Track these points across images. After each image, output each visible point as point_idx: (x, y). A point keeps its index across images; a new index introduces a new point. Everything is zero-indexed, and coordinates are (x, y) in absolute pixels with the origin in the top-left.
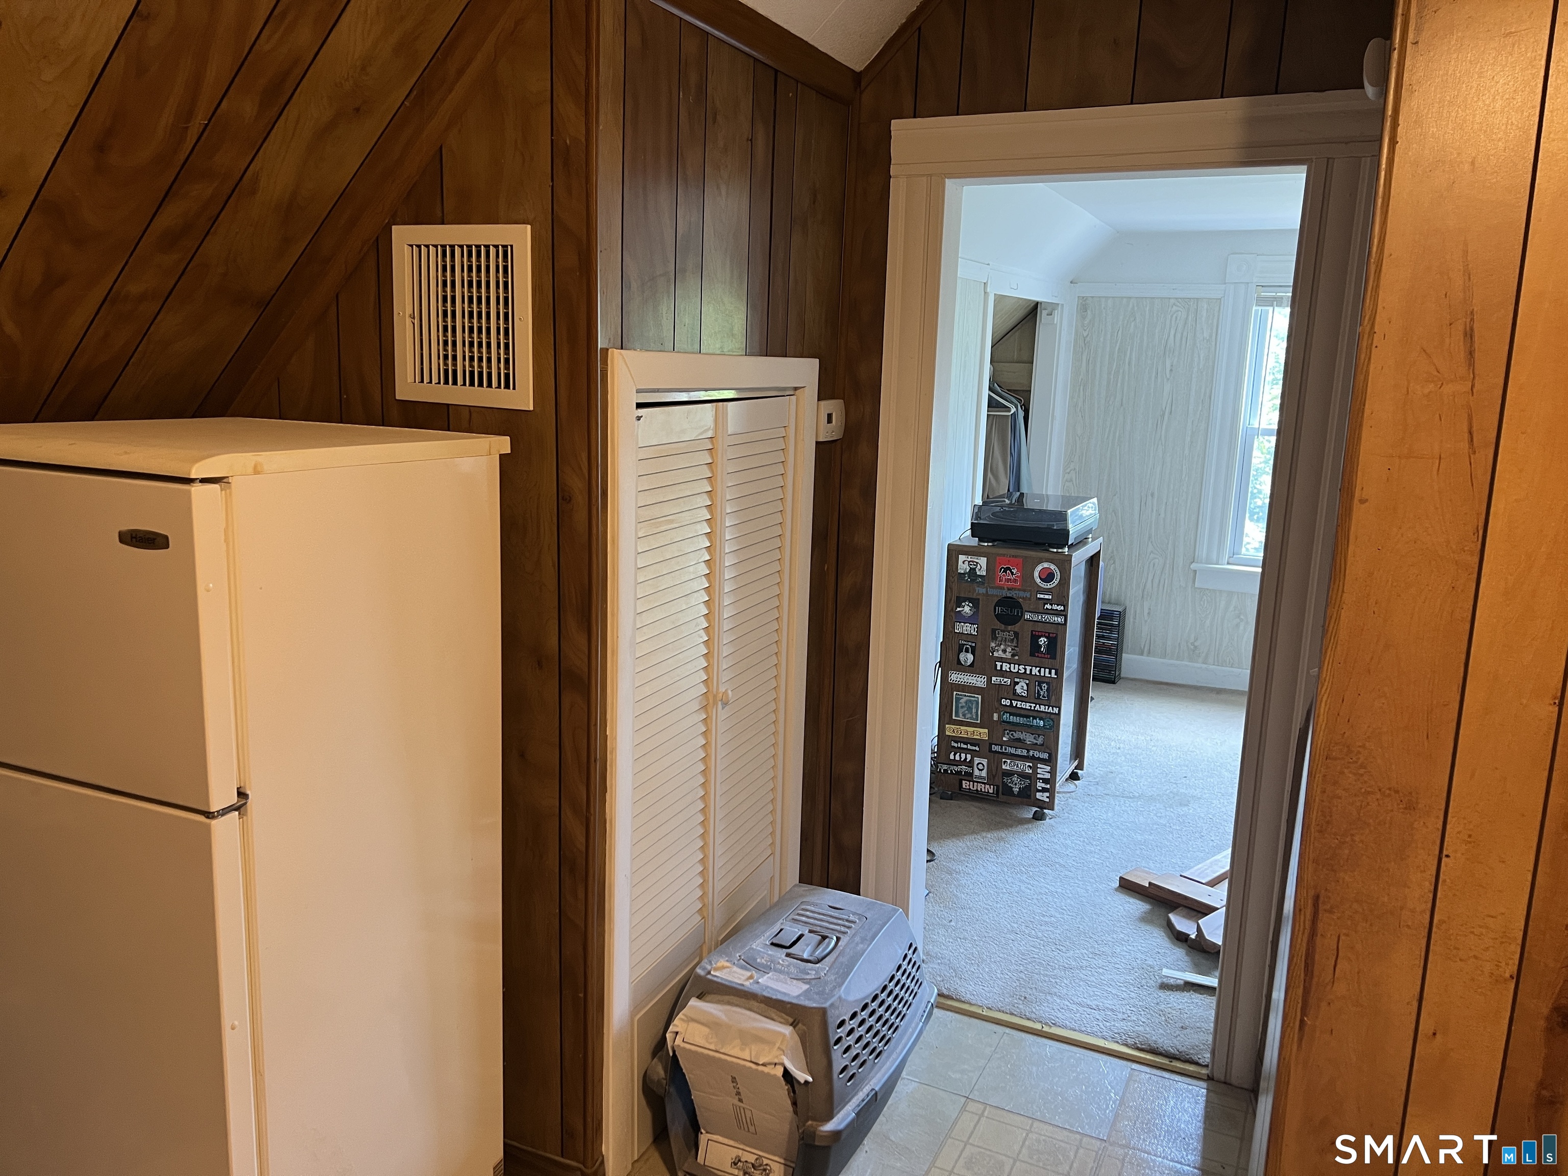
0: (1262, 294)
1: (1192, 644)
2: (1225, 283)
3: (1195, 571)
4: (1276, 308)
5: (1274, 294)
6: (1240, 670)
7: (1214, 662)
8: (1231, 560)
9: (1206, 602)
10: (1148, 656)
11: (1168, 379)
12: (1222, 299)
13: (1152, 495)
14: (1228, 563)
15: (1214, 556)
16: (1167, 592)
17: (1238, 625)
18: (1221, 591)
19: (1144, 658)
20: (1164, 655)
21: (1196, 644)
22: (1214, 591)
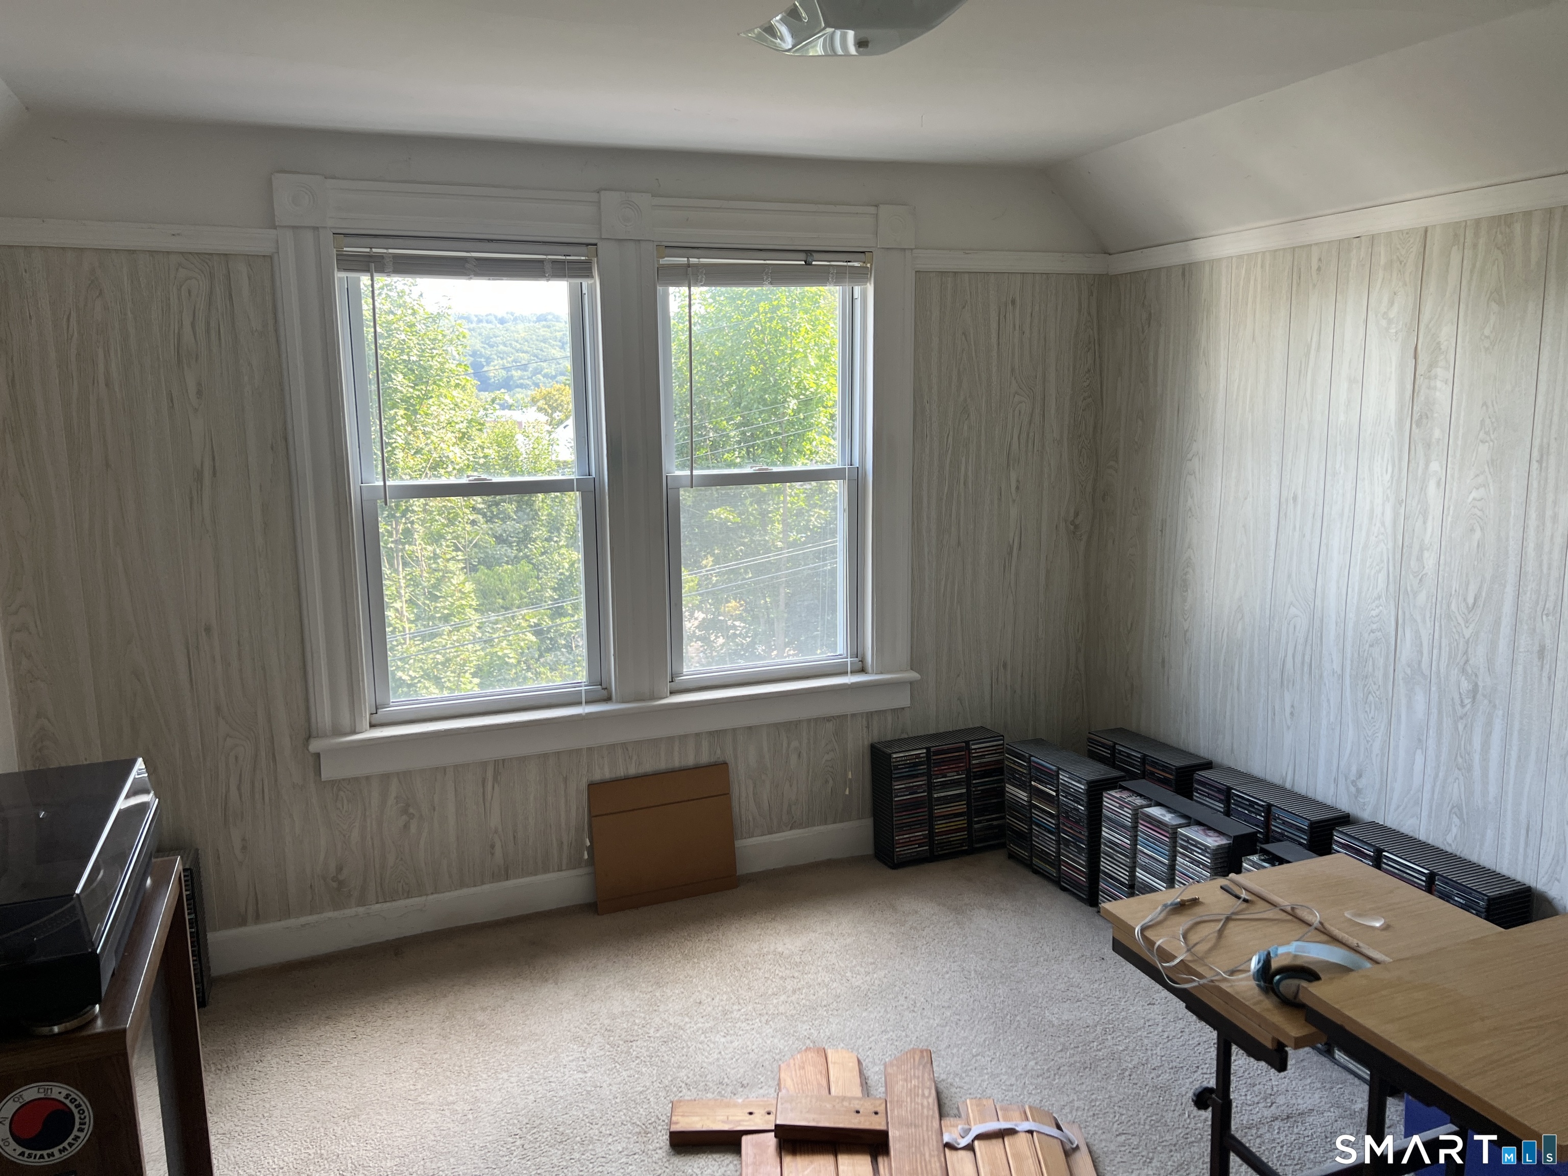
0: (345, 249)
1: (335, 879)
2: (275, 228)
3: (318, 756)
4: (375, 274)
5: (368, 250)
6: (424, 898)
7: (377, 897)
8: (377, 718)
9: (345, 801)
10: (256, 923)
11: (196, 410)
12: (276, 256)
13: (208, 629)
14: (372, 726)
15: (345, 721)
16: (270, 799)
17: (406, 826)
18: (368, 778)
19: (251, 930)
20: (286, 913)
21: (341, 877)
22: (356, 779)
